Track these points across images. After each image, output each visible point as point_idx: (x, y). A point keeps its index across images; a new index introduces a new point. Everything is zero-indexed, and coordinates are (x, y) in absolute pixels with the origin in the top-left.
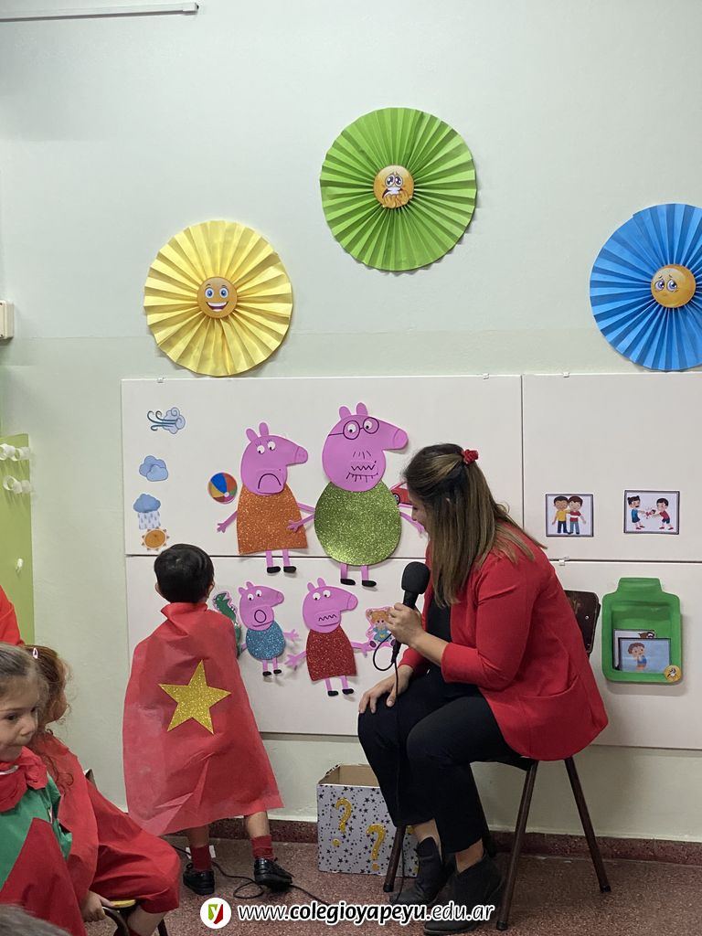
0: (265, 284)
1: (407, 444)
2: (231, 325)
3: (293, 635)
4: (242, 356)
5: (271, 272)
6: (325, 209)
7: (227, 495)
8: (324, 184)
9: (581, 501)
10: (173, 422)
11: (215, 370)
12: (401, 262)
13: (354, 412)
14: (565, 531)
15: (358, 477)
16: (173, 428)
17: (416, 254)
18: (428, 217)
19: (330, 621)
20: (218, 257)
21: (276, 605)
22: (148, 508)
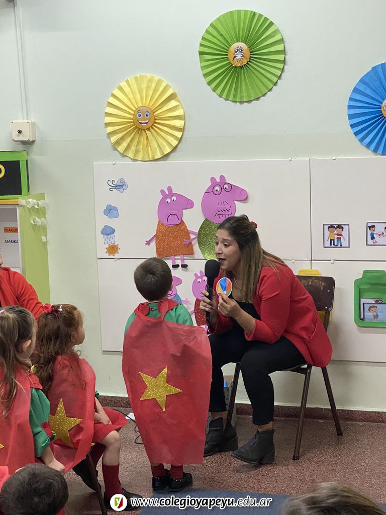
0: (170, 110)
1: (247, 197)
2: (152, 133)
3: (187, 302)
6: (201, 67)
8: (201, 53)
9: (342, 228)
10: (121, 186)
11: (143, 157)
12: (243, 97)
13: (218, 180)
14: (334, 244)
15: (221, 216)
16: (121, 189)
17: (252, 92)
18: (258, 71)
20: (144, 95)
21: (178, 285)
22: (108, 233)
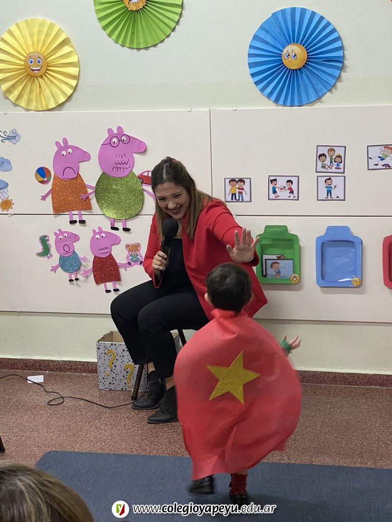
0: (63, 56)
1: (146, 150)
2: (44, 80)
3: (85, 259)
4: (52, 99)
5: (66, 49)
6: (96, 11)
7: (45, 179)
9: (244, 182)
10: (14, 137)
11: (36, 106)
12: (140, 43)
13: (116, 132)
14: (235, 199)
15: (119, 169)
16: (14, 141)
17: (149, 38)
18: (155, 16)
19: (105, 251)
20: (36, 39)
21: (75, 242)
22: (1, 187)
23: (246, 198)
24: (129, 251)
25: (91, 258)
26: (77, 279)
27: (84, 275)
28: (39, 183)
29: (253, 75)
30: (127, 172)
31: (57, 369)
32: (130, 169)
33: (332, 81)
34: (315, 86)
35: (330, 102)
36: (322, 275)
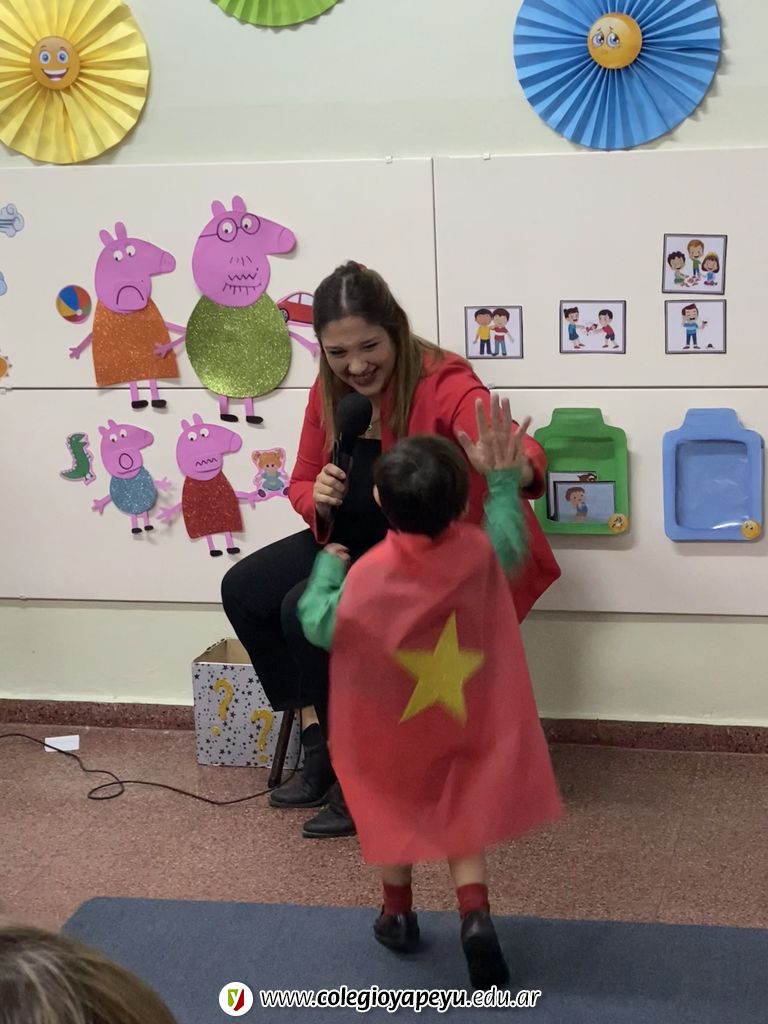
0: (113, 46)
3: (165, 484)
4: (91, 138)
5: (121, 30)
7: (79, 312)
9: (507, 315)
10: (10, 223)
11: (57, 155)
12: (280, 14)
13: (229, 208)
14: (489, 351)
15: (237, 289)
16: (10, 230)
20: (55, 9)
21: (144, 447)
23: (512, 348)
24: (260, 466)
25: (178, 481)
26: (149, 528)
27: (164, 518)
28: (64, 320)
29: (525, 83)
30: (254, 296)
31: (108, 722)
32: (261, 288)
33: (696, 94)
34: (660, 106)
35: (693, 139)
36: (677, 514)
